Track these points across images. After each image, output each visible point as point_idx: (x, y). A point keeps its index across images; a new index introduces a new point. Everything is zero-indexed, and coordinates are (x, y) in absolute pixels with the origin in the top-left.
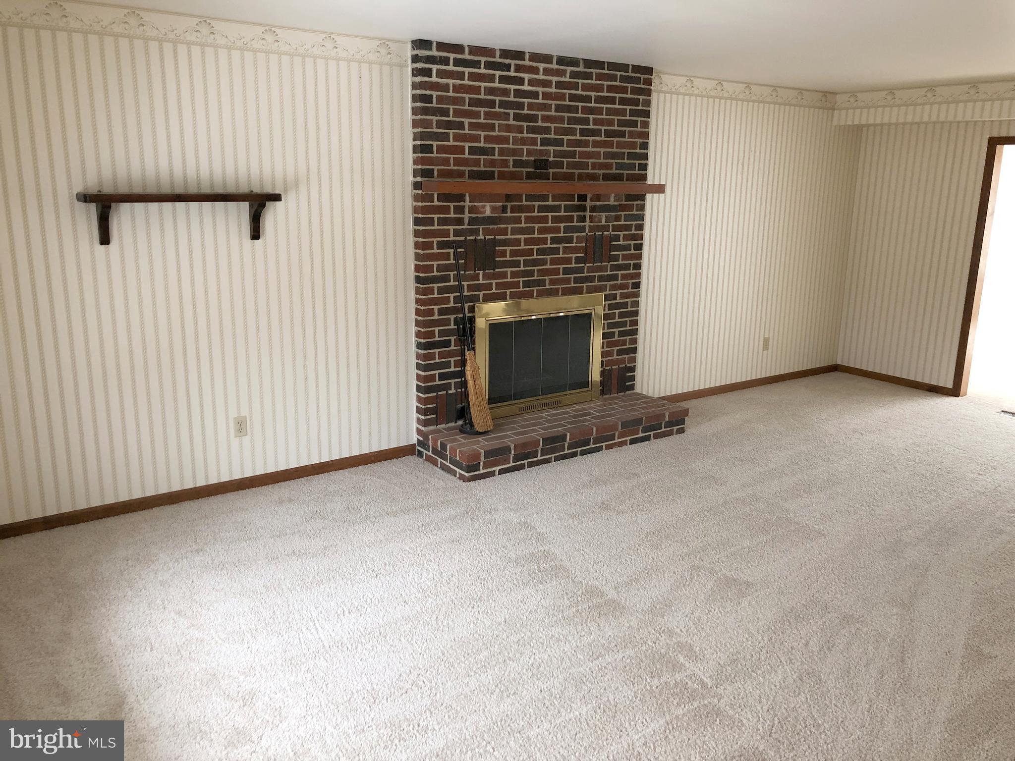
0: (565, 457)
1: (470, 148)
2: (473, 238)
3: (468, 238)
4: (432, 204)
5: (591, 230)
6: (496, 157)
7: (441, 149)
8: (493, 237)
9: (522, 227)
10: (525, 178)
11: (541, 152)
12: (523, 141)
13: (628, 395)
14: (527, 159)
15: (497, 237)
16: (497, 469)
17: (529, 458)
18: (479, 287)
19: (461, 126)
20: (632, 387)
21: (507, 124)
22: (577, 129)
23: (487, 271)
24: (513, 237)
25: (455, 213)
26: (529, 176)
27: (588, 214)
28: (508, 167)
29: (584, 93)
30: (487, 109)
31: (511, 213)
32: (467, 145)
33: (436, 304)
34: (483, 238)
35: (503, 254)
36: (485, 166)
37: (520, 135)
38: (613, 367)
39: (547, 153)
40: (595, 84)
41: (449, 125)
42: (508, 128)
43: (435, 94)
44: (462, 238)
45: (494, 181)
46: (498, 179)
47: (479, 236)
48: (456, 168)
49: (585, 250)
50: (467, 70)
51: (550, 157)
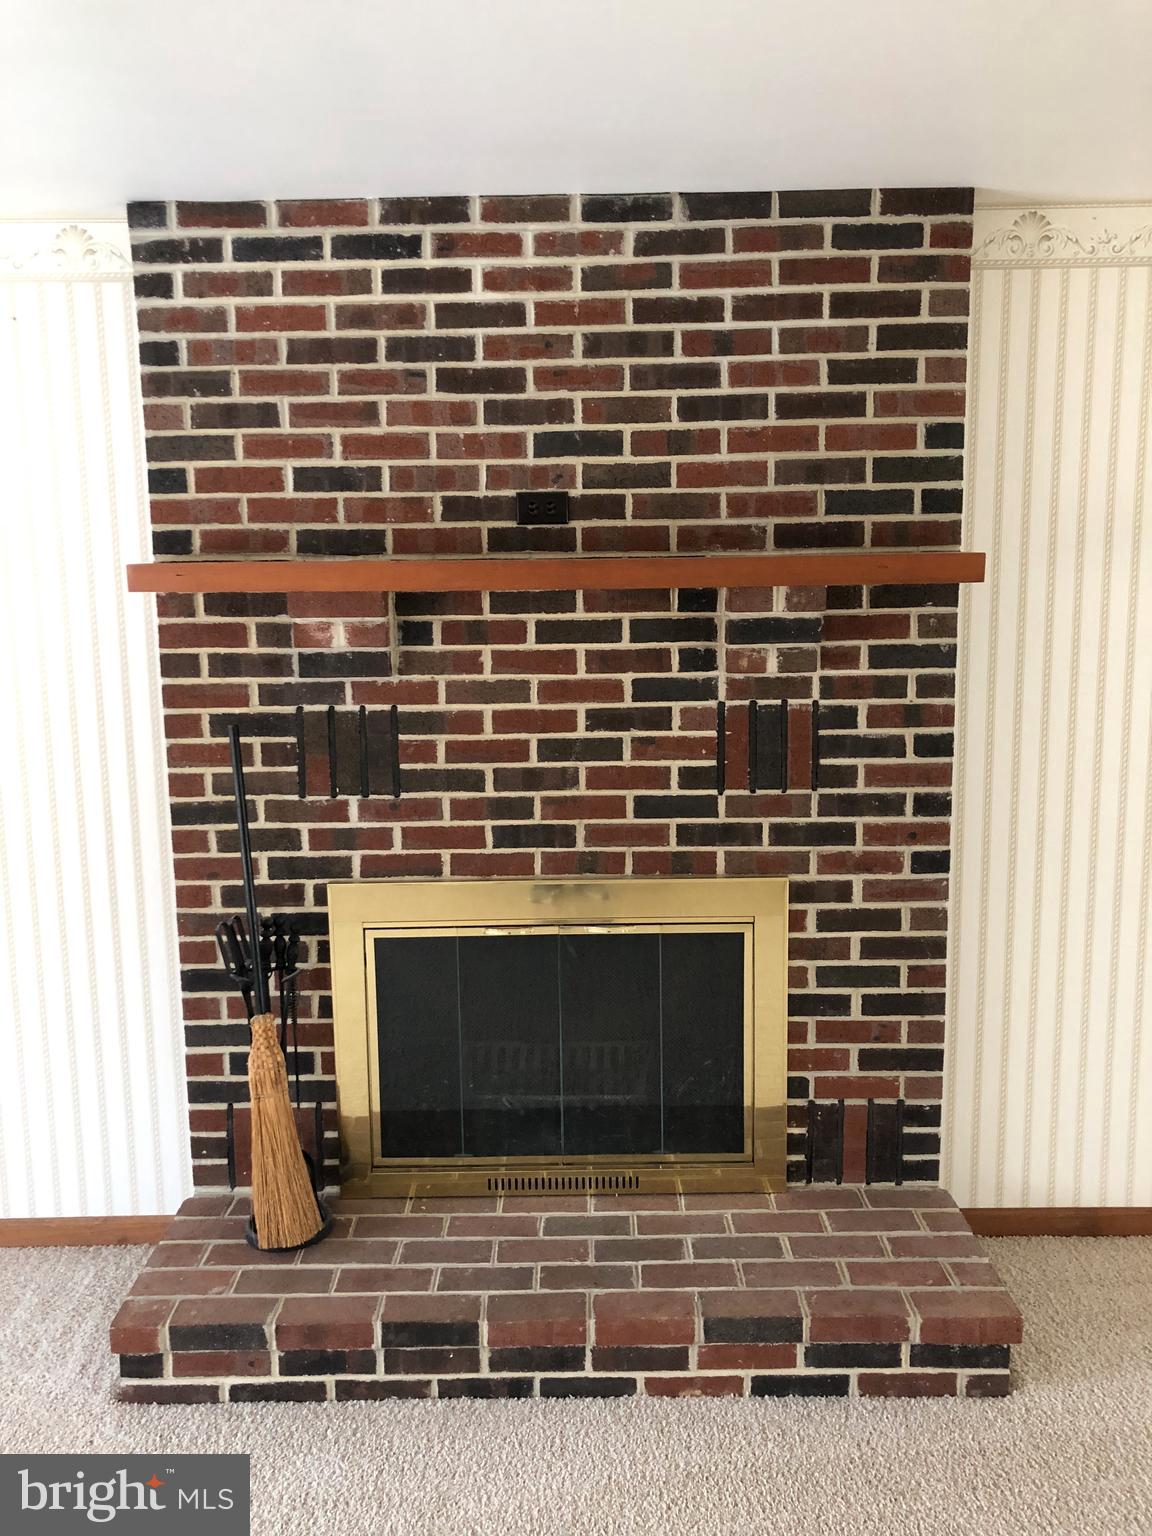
0: (480, 1390)
1: (297, 471)
2: (324, 708)
3: (307, 708)
4: (190, 620)
5: (735, 689)
6: (386, 492)
7: (207, 480)
8: (387, 707)
9: (484, 683)
10: (485, 546)
11: (539, 473)
12: (475, 446)
13: (906, 1193)
14: (491, 493)
15: (401, 708)
16: (226, 1382)
17: (343, 1371)
18: (350, 839)
19: (268, 415)
20: (930, 1171)
21: (416, 404)
22: (668, 400)
23: (372, 797)
24: (456, 707)
25: (261, 643)
26: (499, 540)
27: (721, 647)
28: (429, 518)
29: (693, 294)
30: (347, 367)
31: (443, 643)
32: (289, 466)
33: (213, 876)
34: (357, 708)
35: (427, 752)
36: (349, 520)
37: (462, 431)
38: (848, 1102)
39: (564, 475)
40: (733, 263)
41: (231, 416)
42: (423, 413)
43: (182, 339)
44: (291, 709)
45: (381, 558)
46: (395, 551)
47: (344, 702)
48: (256, 526)
49: (719, 748)
50: (278, 268)
51: (573, 485)
